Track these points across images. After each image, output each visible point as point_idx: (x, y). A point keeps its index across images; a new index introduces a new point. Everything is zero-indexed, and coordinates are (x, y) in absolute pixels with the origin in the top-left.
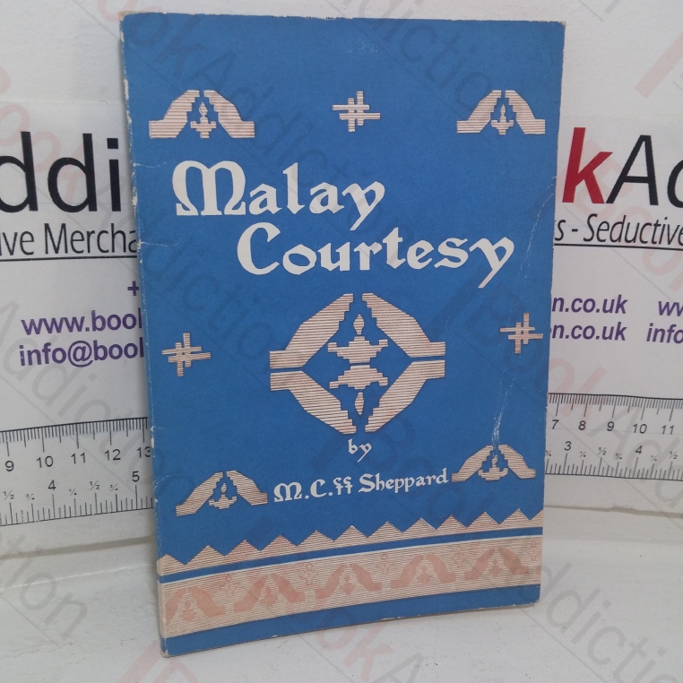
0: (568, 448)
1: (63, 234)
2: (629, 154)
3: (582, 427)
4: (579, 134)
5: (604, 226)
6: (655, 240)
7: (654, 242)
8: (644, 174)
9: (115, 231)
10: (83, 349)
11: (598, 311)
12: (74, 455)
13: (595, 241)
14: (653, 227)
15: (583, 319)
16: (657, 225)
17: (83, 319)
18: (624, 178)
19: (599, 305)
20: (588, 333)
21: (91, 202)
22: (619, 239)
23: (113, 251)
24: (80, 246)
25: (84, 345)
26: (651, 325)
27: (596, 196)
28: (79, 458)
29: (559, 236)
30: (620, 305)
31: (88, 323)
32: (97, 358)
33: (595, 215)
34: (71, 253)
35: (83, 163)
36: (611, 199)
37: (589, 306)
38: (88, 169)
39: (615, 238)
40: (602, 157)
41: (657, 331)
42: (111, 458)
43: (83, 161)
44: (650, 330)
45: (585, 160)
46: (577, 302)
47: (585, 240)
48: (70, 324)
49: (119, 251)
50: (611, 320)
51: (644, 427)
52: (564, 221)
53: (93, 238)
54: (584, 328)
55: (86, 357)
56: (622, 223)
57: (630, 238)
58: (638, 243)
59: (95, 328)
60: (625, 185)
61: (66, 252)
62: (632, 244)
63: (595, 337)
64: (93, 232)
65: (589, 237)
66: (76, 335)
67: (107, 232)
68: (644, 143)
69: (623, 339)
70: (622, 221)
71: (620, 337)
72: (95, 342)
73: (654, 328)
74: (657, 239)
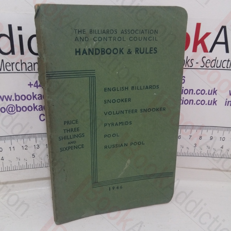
0: (195, 146)
1: (2, 64)
2: (218, 33)
3: (200, 138)
4: (198, 26)
5: (208, 61)
6: (228, 67)
7: (227, 68)
8: (224, 41)
9: (22, 63)
10: (12, 108)
11: (206, 94)
12: (10, 148)
13: (205, 67)
14: (227, 62)
15: (201, 97)
16: (228, 61)
17: (11, 96)
18: (216, 43)
19: (207, 92)
20: (202, 102)
21: (12, 51)
22: (214, 66)
23: (22, 70)
24: (9, 68)
25: (12, 106)
26: (227, 99)
27: (205, 50)
28: (12, 149)
29: (191, 66)
30: (215, 92)
31: (13, 98)
32: (17, 111)
33: (205, 57)
34: (6, 71)
35: (9, 35)
36: (211, 51)
37: (203, 92)
38: (11, 38)
39: (212, 66)
40: (207, 34)
41: (229, 102)
42: (24, 149)
43: (8, 35)
44: (226, 101)
45: (201, 36)
46: (198, 91)
47: (201, 67)
48: (7, 98)
49: (24, 70)
50: (211, 98)
51: (224, 138)
52: (193, 59)
53: (14, 65)
54: (201, 101)
55: (13, 111)
56: (215, 60)
57: (218, 66)
58: (221, 68)
59: (16, 100)
60: (216, 45)
61: (4, 70)
62: (219, 68)
63: (205, 104)
64: (14, 63)
65: (202, 66)
66: (9, 102)
67: (19, 63)
68: (223, 29)
69: (216, 105)
70: (215, 59)
71: (215, 104)
72: (16, 105)
73: (227, 101)
74: (229, 66)
